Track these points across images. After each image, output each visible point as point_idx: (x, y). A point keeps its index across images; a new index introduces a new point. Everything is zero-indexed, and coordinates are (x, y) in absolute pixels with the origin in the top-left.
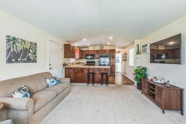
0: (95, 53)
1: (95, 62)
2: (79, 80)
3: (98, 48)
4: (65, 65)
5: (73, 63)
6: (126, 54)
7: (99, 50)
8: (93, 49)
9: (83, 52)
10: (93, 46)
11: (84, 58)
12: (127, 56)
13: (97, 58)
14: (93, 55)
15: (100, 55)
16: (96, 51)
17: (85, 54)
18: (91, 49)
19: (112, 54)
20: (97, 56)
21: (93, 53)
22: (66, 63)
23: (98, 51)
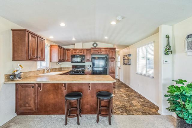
0: (85, 54)
1: (85, 66)
2: (48, 109)
3: (89, 46)
4: (12, 77)
5: (44, 70)
6: (130, 55)
7: (90, 49)
8: (81, 48)
9: (66, 51)
10: (82, 43)
11: (67, 61)
12: (131, 57)
13: (88, 61)
14: (82, 57)
15: (92, 56)
16: (86, 49)
17: (69, 54)
18: (79, 46)
19: (110, 55)
20: (88, 57)
21: (82, 53)
22: (16, 73)
23: (89, 51)
